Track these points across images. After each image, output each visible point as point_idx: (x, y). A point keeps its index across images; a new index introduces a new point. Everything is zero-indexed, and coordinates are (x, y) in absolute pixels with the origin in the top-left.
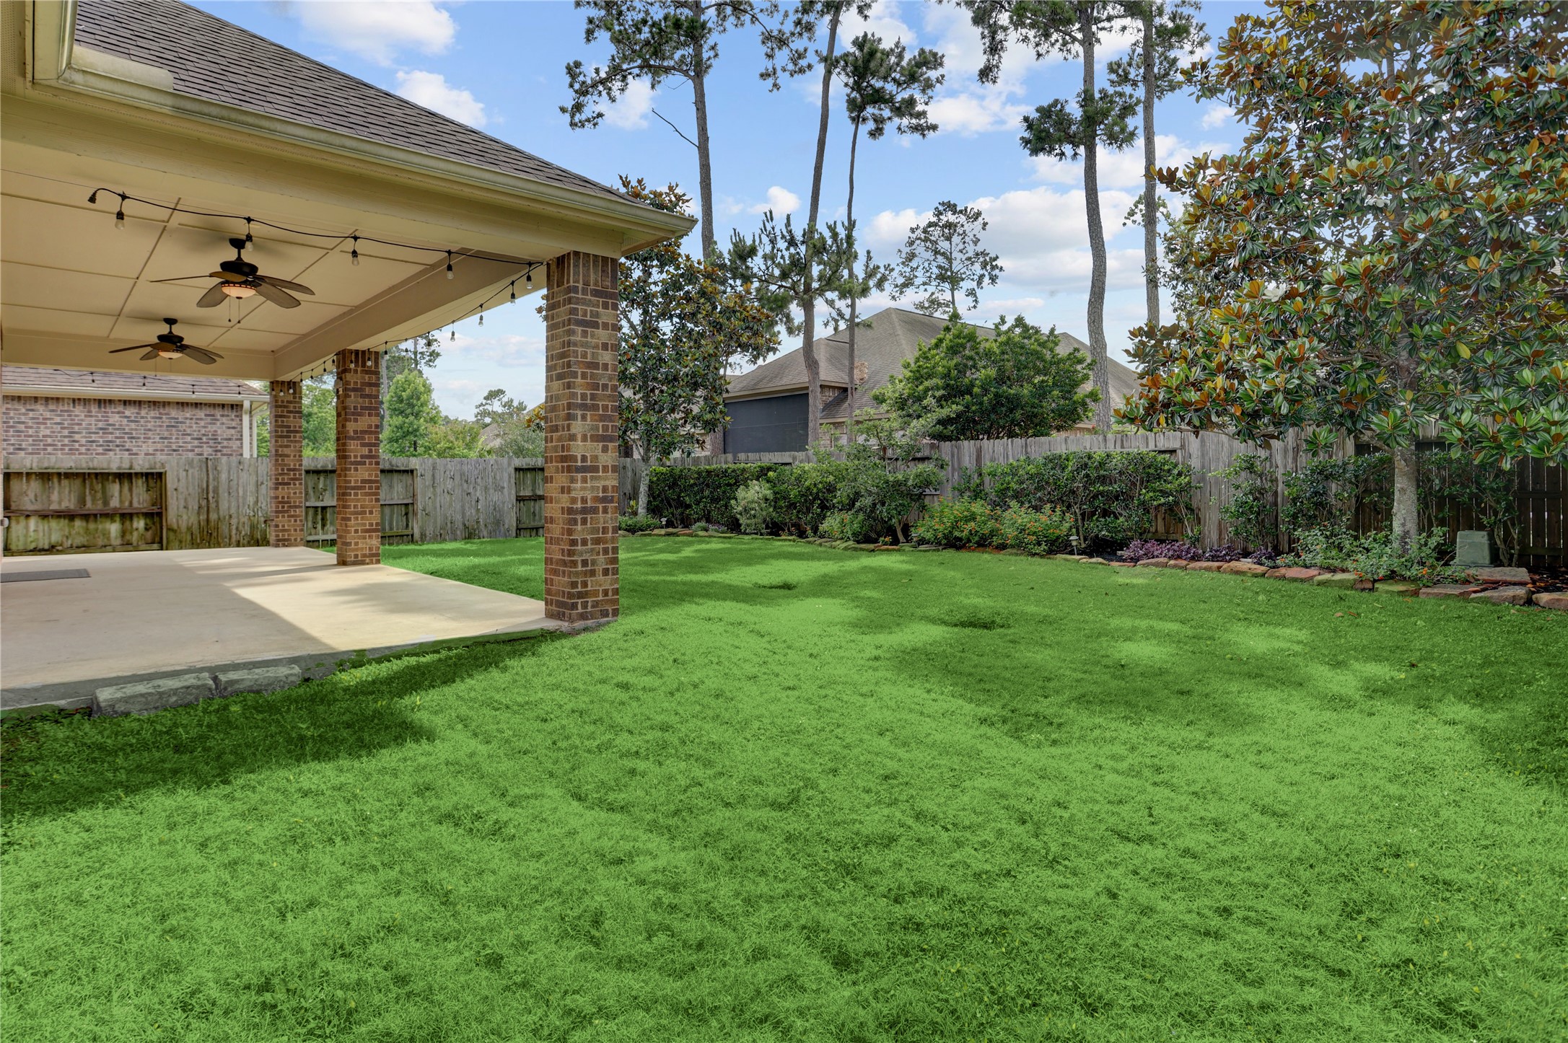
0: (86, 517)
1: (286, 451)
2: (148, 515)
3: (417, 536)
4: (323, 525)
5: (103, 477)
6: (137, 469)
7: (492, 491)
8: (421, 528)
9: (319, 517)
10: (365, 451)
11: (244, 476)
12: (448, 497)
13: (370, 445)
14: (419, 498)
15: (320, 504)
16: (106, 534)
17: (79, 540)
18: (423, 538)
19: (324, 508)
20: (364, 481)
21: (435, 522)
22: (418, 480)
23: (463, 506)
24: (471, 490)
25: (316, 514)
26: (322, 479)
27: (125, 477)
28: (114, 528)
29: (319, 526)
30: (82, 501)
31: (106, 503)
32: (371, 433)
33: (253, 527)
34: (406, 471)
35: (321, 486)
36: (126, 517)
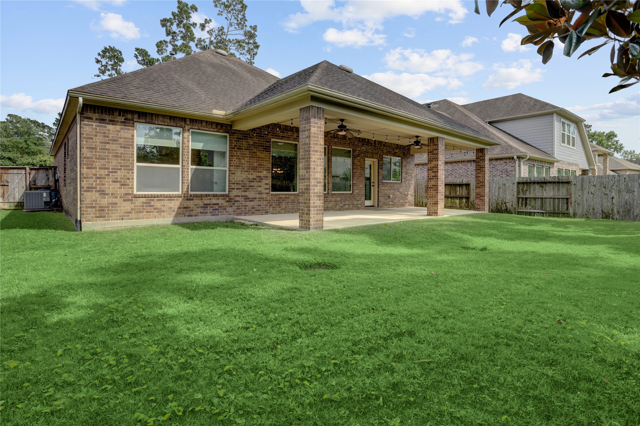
0: (451, 197)
1: (479, 175)
2: (466, 198)
3: (572, 214)
4: (526, 206)
5: (455, 185)
6: (464, 183)
7: (624, 193)
8: (574, 210)
9: (524, 202)
10: (434, 174)
11: (494, 184)
12: (591, 196)
13: (435, 172)
14: (573, 195)
15: (524, 196)
16: (456, 204)
17: (450, 205)
18: (575, 215)
19: (526, 198)
20: (433, 185)
21: (583, 208)
22: (573, 187)
23: (601, 201)
24: (608, 192)
25: (523, 200)
26: (525, 186)
27: (460, 185)
28: (458, 201)
29: (524, 206)
30: (450, 193)
31: (456, 193)
32: (435, 167)
33: (497, 204)
34: (566, 182)
35: (525, 189)
36: (461, 198)
